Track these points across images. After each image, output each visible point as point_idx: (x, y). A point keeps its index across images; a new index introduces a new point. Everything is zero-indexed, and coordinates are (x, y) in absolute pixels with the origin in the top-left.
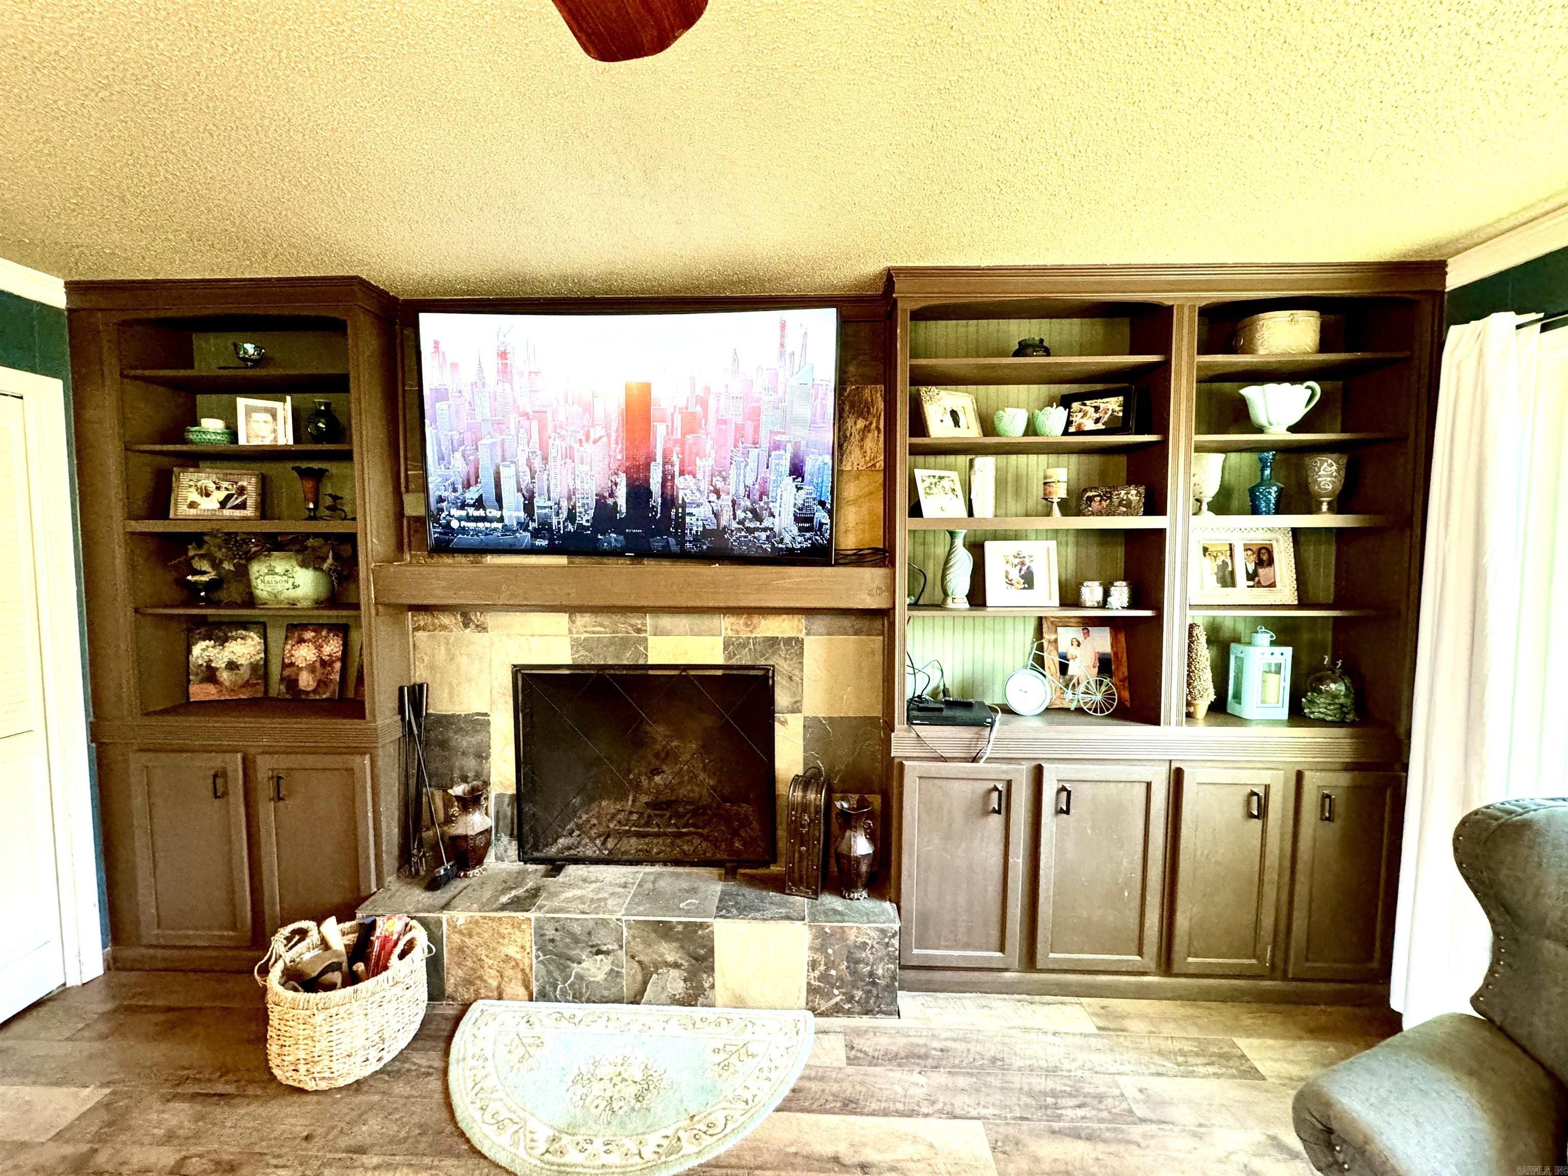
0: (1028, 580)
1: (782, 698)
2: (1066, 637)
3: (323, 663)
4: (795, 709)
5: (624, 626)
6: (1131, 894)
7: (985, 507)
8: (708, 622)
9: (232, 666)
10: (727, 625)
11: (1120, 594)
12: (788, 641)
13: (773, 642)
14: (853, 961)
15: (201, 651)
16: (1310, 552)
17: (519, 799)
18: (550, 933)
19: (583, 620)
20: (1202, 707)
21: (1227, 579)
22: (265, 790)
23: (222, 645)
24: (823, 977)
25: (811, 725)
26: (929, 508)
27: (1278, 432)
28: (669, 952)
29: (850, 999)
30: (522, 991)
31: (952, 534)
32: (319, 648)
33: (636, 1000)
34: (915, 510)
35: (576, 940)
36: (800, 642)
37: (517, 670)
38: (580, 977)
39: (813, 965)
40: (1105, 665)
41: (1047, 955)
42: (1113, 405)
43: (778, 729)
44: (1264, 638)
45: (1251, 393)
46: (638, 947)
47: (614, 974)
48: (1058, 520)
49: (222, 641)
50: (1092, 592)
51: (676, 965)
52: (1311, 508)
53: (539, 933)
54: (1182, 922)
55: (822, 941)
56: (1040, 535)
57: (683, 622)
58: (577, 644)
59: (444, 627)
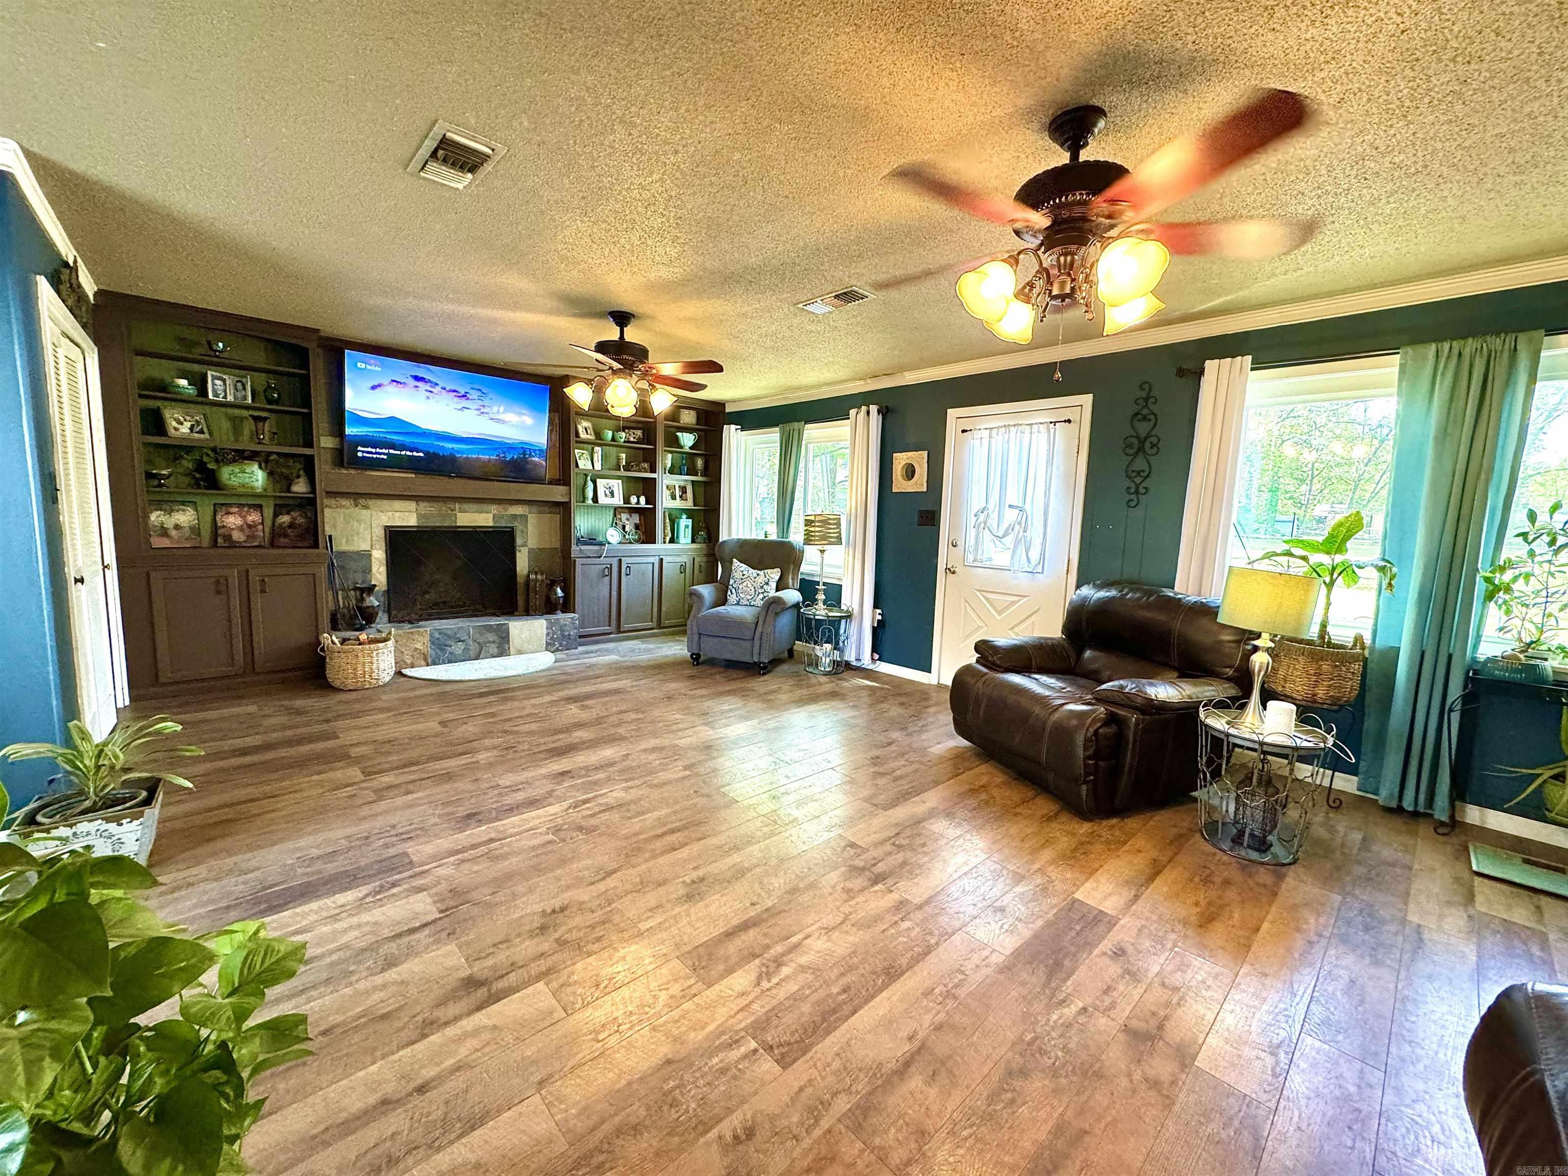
0: (612, 493)
1: (519, 541)
2: (624, 516)
3: (250, 526)
4: (524, 545)
5: (444, 508)
6: (649, 602)
7: (598, 466)
8: (485, 507)
9: (177, 527)
10: (494, 509)
11: (643, 500)
12: (521, 516)
13: (514, 517)
14: (562, 631)
15: (156, 517)
16: (697, 489)
17: (388, 591)
18: (437, 635)
19: (422, 505)
20: (668, 539)
21: (673, 497)
22: (256, 586)
23: (170, 514)
24: (552, 639)
25: (530, 551)
26: (581, 465)
27: (687, 449)
28: (491, 637)
29: (561, 645)
30: (423, 663)
31: (586, 475)
32: (244, 517)
33: (477, 658)
34: (577, 466)
35: (449, 637)
36: (526, 517)
37: (386, 528)
38: (451, 653)
39: (548, 634)
40: (637, 527)
41: (625, 626)
42: (639, 433)
43: (518, 554)
44: (684, 516)
45: (679, 434)
46: (477, 636)
47: (466, 650)
48: (623, 473)
49: (170, 512)
50: (634, 499)
51: (494, 642)
52: (696, 475)
53: (431, 636)
54: (663, 609)
55: (550, 626)
56: (618, 478)
57: (474, 507)
58: (419, 517)
59: (342, 507)
